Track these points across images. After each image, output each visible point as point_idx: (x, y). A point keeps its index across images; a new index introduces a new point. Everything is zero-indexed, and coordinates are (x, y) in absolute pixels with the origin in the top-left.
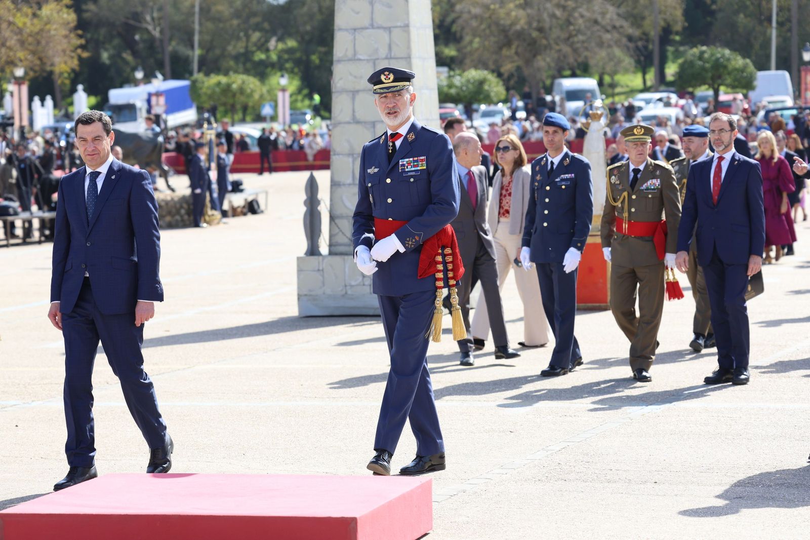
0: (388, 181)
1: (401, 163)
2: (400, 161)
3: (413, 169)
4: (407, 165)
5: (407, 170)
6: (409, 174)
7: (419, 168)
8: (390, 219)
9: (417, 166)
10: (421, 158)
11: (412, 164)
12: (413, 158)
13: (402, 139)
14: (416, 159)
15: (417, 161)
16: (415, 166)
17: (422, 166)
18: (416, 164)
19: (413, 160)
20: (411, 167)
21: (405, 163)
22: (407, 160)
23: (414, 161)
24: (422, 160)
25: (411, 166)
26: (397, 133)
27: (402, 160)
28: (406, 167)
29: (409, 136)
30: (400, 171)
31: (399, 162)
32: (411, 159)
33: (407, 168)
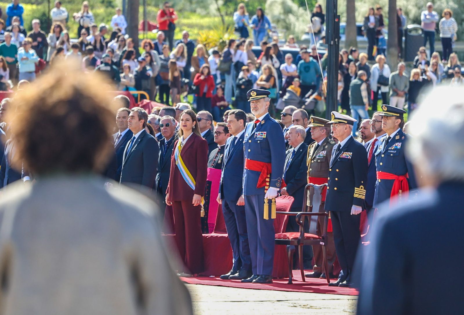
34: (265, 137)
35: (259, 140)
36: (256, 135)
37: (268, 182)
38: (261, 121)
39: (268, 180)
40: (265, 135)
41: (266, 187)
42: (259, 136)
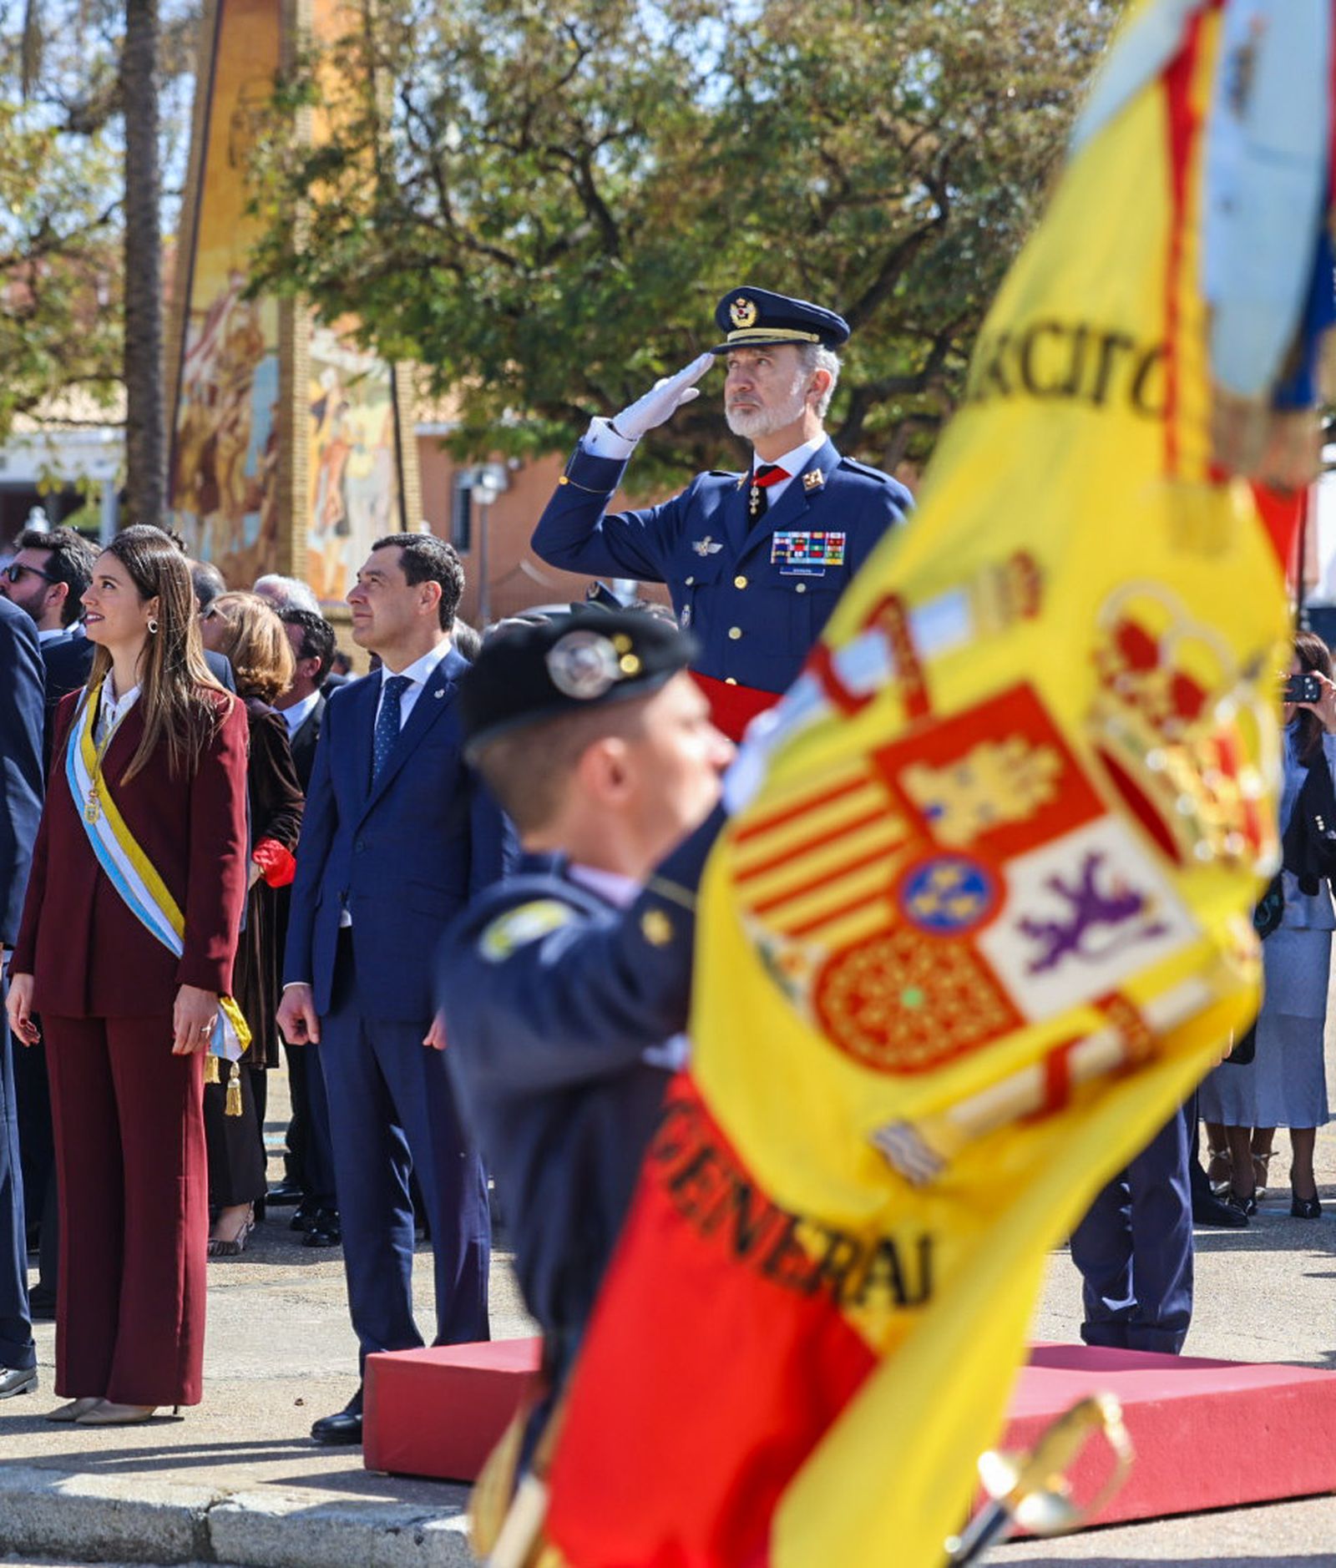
0: (740, 581)
1: (776, 541)
2: (776, 534)
3: (808, 561)
4: (792, 548)
5: (790, 561)
6: (796, 572)
7: (823, 561)
8: (731, 681)
9: (820, 554)
10: (833, 535)
11: (806, 548)
12: (813, 531)
13: (786, 482)
14: (818, 535)
15: (821, 542)
16: (813, 554)
17: (833, 558)
18: (816, 548)
19: (812, 539)
20: (804, 556)
21: (788, 541)
22: (795, 535)
23: (814, 541)
24: (836, 542)
25: (805, 552)
26: (776, 467)
27: (783, 534)
28: (788, 554)
29: (807, 476)
30: (773, 561)
31: (771, 537)
32: (806, 535)
33: (793, 556)
34: (840, 562)
35: (802, 579)
36: (783, 547)
38: (793, 470)
40: (841, 549)
42: (799, 554)
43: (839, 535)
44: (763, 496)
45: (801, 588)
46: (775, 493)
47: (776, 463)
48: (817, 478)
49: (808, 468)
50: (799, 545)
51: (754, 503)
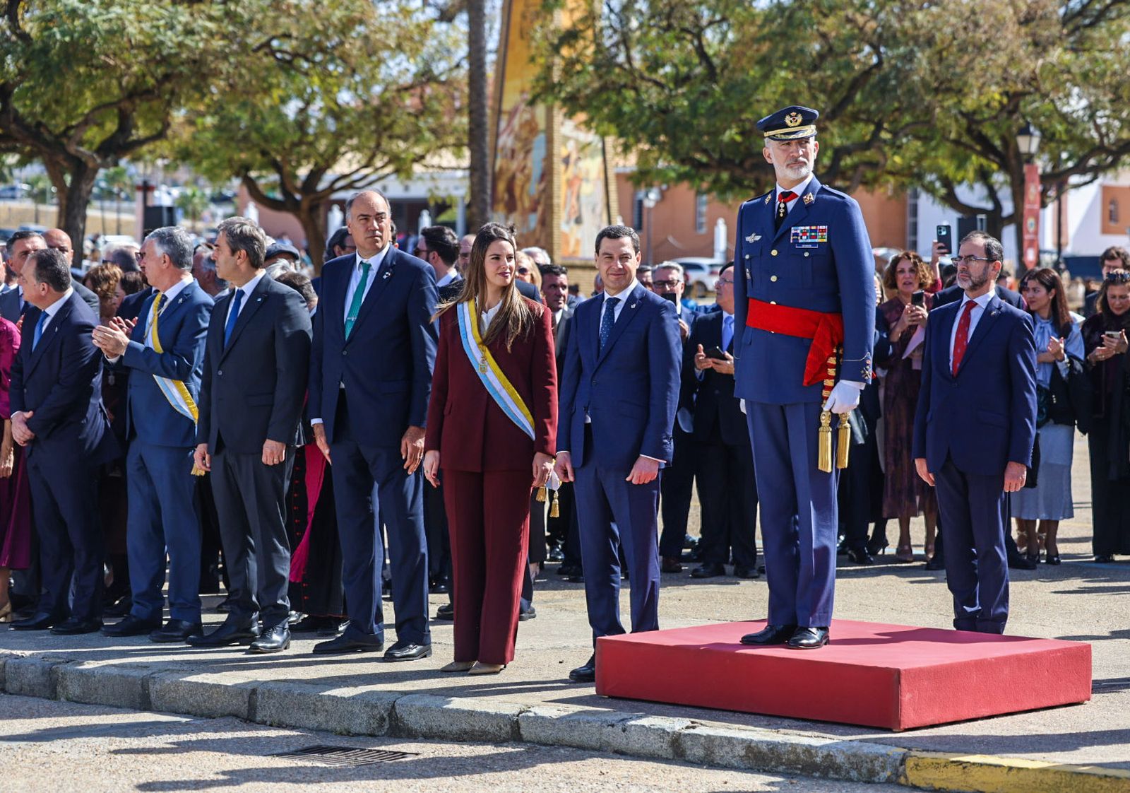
0: (774, 253)
1: (793, 232)
2: (793, 229)
3: (810, 241)
4: (801, 235)
5: (800, 241)
6: (803, 246)
7: (817, 240)
8: (773, 303)
9: (815, 237)
10: (821, 227)
11: (808, 234)
12: (810, 226)
13: (796, 200)
14: (813, 228)
15: (815, 231)
16: (811, 237)
17: (822, 238)
18: (813, 234)
19: (810, 229)
20: (807, 239)
21: (798, 232)
22: (802, 228)
23: (812, 231)
24: (823, 231)
25: (808, 236)
26: (791, 192)
27: (796, 228)
28: (799, 238)
29: (806, 196)
30: (792, 242)
31: (790, 230)
32: (808, 228)
33: (801, 239)
34: (825, 240)
35: (807, 250)
36: (796, 234)
37: (832, 366)
38: (799, 194)
39: (832, 361)
40: (825, 233)
41: (828, 383)
42: (804, 237)
43: (824, 227)
44: (785, 208)
45: (806, 254)
46: (791, 205)
47: (792, 190)
48: (811, 197)
49: (805, 193)
50: (804, 233)
51: (782, 211)
